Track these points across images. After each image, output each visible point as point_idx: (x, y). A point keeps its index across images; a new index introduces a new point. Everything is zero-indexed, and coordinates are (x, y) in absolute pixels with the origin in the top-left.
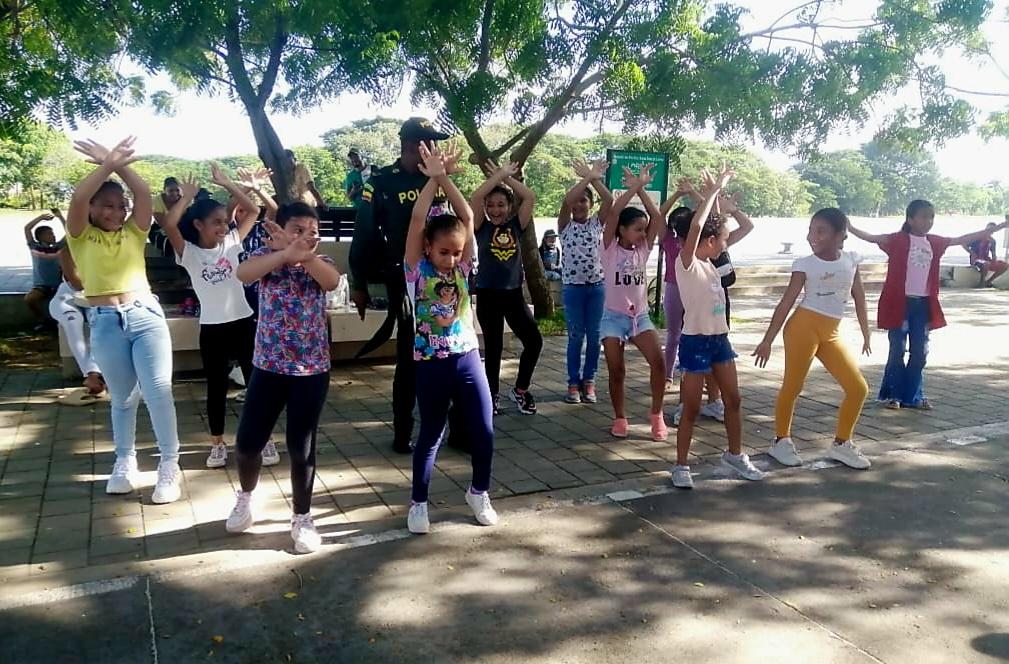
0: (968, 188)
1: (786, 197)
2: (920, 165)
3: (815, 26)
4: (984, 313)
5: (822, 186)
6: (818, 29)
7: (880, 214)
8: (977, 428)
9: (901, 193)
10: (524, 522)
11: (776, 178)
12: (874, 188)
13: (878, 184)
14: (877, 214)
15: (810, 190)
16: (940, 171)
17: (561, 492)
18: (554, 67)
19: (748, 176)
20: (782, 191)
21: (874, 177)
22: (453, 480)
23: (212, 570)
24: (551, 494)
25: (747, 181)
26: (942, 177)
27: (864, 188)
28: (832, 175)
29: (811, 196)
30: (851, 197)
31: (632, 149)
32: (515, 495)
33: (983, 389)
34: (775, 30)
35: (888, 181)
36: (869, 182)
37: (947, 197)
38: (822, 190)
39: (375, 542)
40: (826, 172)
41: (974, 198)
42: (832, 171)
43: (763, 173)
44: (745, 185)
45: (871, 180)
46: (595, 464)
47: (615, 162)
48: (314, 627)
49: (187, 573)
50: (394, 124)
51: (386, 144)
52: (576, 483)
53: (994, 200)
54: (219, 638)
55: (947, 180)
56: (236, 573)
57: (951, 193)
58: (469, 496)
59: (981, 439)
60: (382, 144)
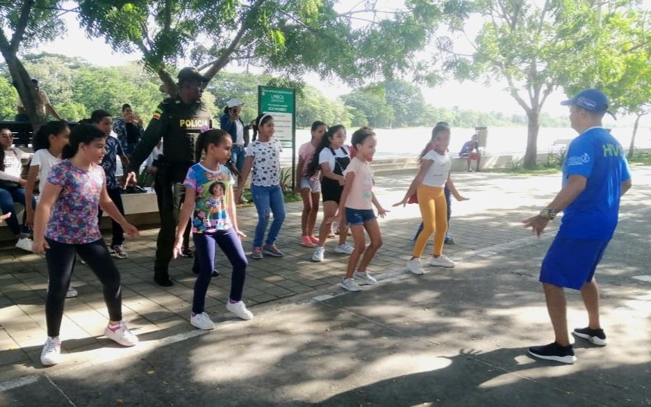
0: (442, 111)
1: (337, 116)
2: (414, 96)
3: (375, 11)
4: (471, 185)
5: (358, 109)
6: (377, 13)
7: (392, 126)
8: (490, 248)
9: (403, 113)
10: (271, 317)
11: (330, 104)
12: (388, 110)
13: (391, 109)
14: (391, 127)
15: (351, 112)
16: (425, 100)
17: (286, 299)
18: (223, 29)
19: (314, 103)
20: (335, 112)
21: (388, 103)
22: (216, 299)
23: (87, 365)
24: (280, 301)
25: (313, 105)
26: (427, 104)
27: (382, 111)
28: (363, 102)
29: (352, 116)
30: (375, 116)
31: (272, 85)
32: (259, 303)
33: (486, 227)
34: (354, 13)
35: (396, 106)
36: (384, 107)
37: (430, 117)
38: (358, 112)
39: (186, 338)
40: (360, 101)
41: (445, 116)
42: (364, 100)
43: (322, 100)
44: (312, 108)
45: (386, 105)
46: (297, 282)
47: (263, 94)
48: (177, 386)
49: (72, 369)
50: (56, 58)
51: (51, 73)
52: (292, 294)
53: (456, 118)
54: (121, 401)
55: (429, 105)
56: (105, 365)
57: (432, 114)
58: (230, 306)
59: (495, 253)
60: (48, 73)
